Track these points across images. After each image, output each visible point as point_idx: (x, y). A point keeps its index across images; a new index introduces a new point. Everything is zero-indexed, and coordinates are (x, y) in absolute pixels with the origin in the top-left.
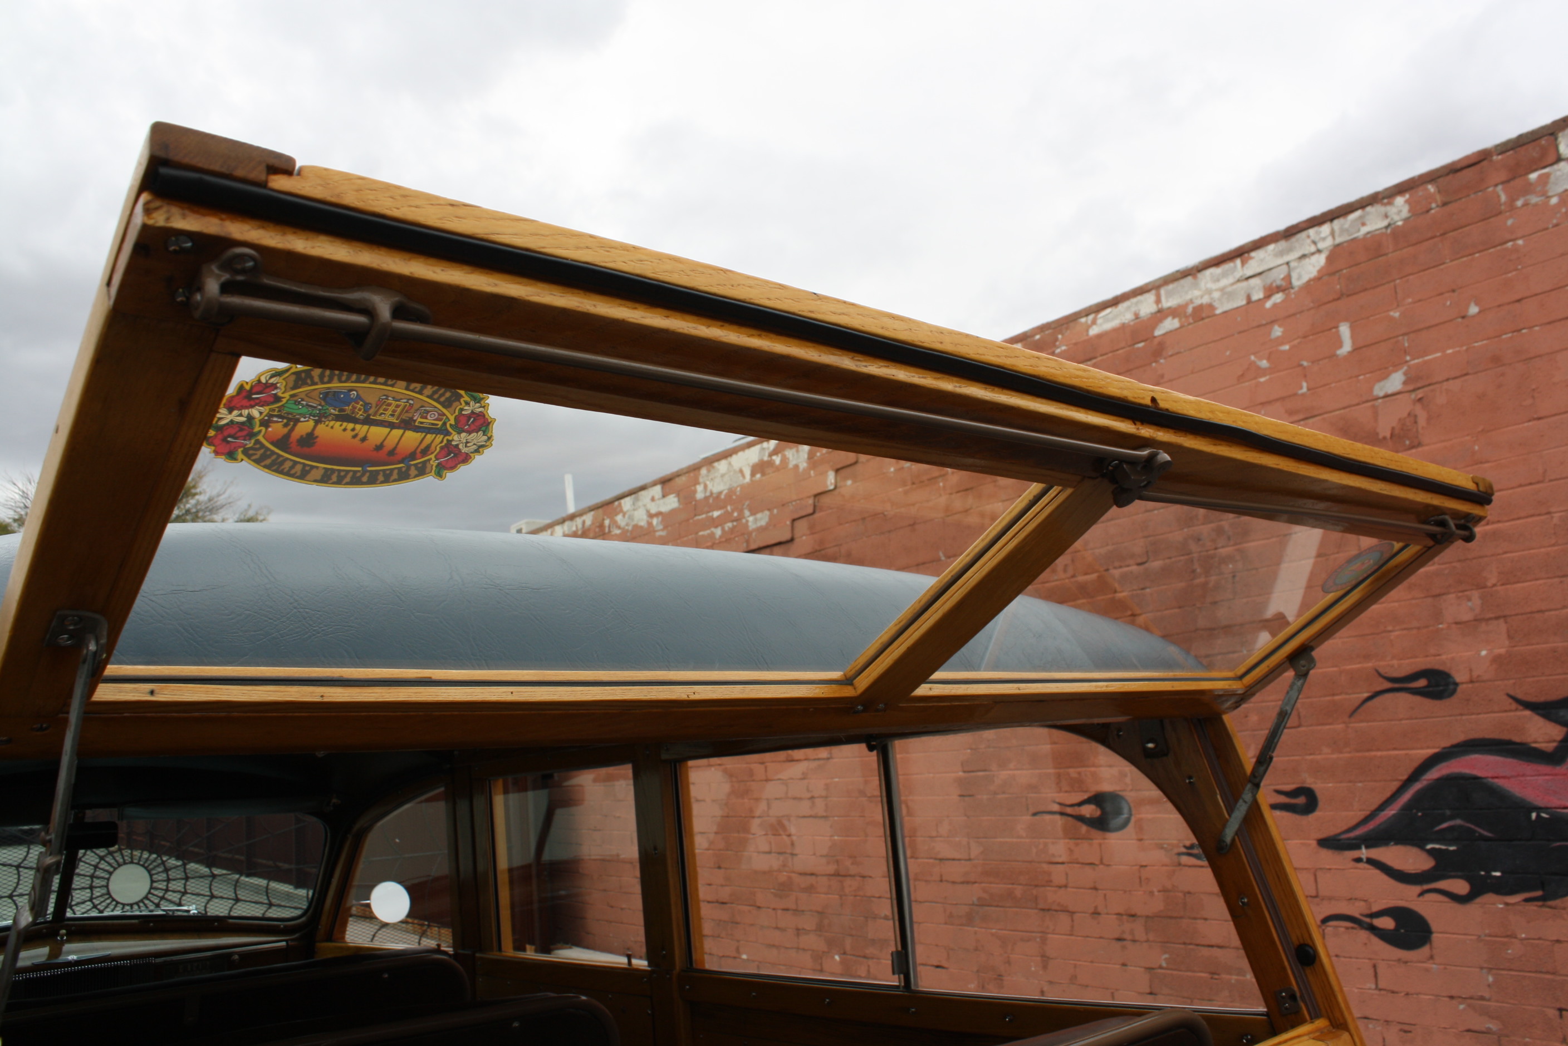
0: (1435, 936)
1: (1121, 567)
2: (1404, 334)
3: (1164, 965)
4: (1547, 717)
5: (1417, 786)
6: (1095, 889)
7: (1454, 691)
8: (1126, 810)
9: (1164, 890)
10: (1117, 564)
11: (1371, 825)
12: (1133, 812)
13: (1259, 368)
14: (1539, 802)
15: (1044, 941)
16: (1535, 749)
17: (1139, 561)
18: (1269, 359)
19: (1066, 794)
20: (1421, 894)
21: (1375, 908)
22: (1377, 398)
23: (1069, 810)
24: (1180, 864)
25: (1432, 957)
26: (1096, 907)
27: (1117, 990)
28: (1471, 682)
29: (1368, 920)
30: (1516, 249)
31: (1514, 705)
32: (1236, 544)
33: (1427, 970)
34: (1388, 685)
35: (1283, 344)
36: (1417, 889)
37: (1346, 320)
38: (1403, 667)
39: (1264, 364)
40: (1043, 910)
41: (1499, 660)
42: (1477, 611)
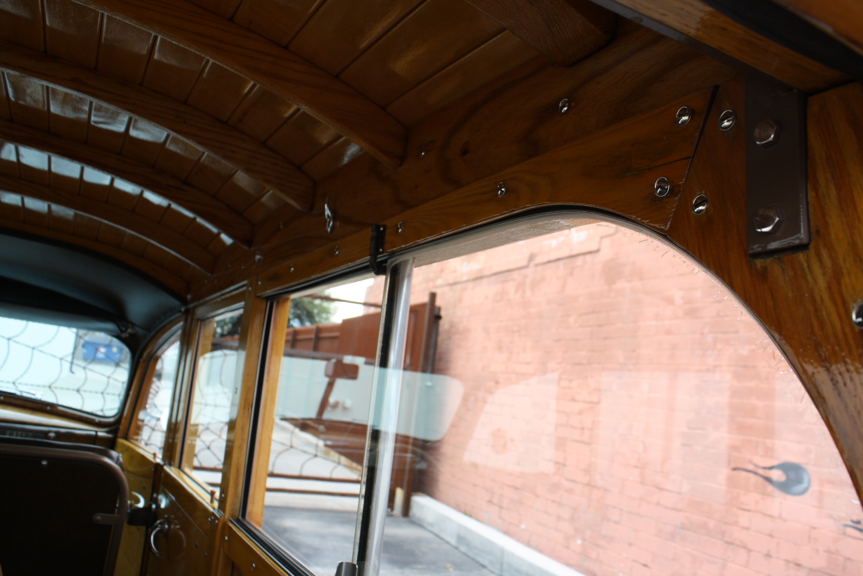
6: (771, 536)
8: (806, 481)
9: (829, 552)
12: (812, 484)
15: (724, 566)
19: (761, 458)
23: (761, 471)
24: (844, 534)
26: (769, 551)
40: (727, 543)
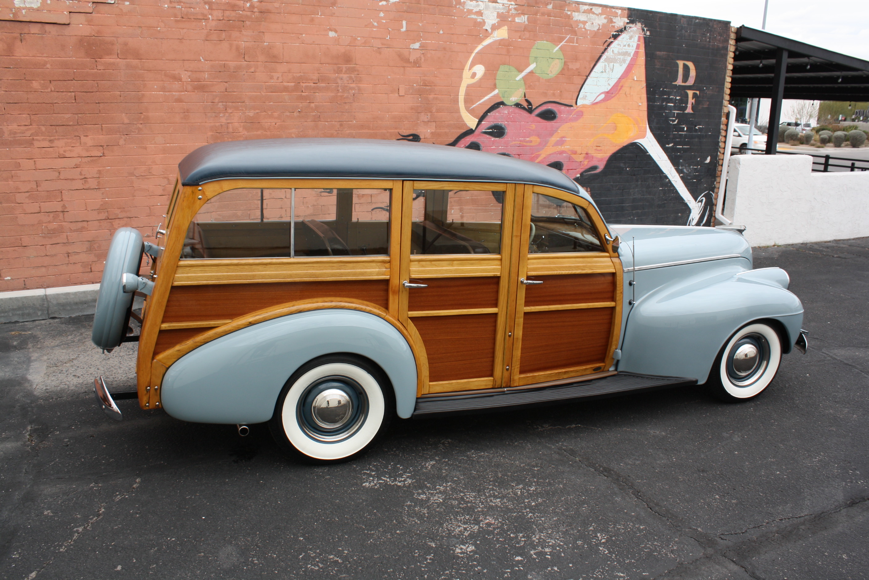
1: (306, 83)
2: (422, 32)
9: (313, 206)
10: (304, 81)
13: (373, 25)
17: (315, 82)
18: (377, 23)
22: (411, 49)
24: (321, 196)
26: (281, 215)
28: (425, 139)
30: (454, 19)
32: (356, 84)
34: (402, 137)
35: (383, 20)
37: (405, 20)
38: (406, 133)
39: (375, 24)
41: (432, 133)
42: (429, 118)
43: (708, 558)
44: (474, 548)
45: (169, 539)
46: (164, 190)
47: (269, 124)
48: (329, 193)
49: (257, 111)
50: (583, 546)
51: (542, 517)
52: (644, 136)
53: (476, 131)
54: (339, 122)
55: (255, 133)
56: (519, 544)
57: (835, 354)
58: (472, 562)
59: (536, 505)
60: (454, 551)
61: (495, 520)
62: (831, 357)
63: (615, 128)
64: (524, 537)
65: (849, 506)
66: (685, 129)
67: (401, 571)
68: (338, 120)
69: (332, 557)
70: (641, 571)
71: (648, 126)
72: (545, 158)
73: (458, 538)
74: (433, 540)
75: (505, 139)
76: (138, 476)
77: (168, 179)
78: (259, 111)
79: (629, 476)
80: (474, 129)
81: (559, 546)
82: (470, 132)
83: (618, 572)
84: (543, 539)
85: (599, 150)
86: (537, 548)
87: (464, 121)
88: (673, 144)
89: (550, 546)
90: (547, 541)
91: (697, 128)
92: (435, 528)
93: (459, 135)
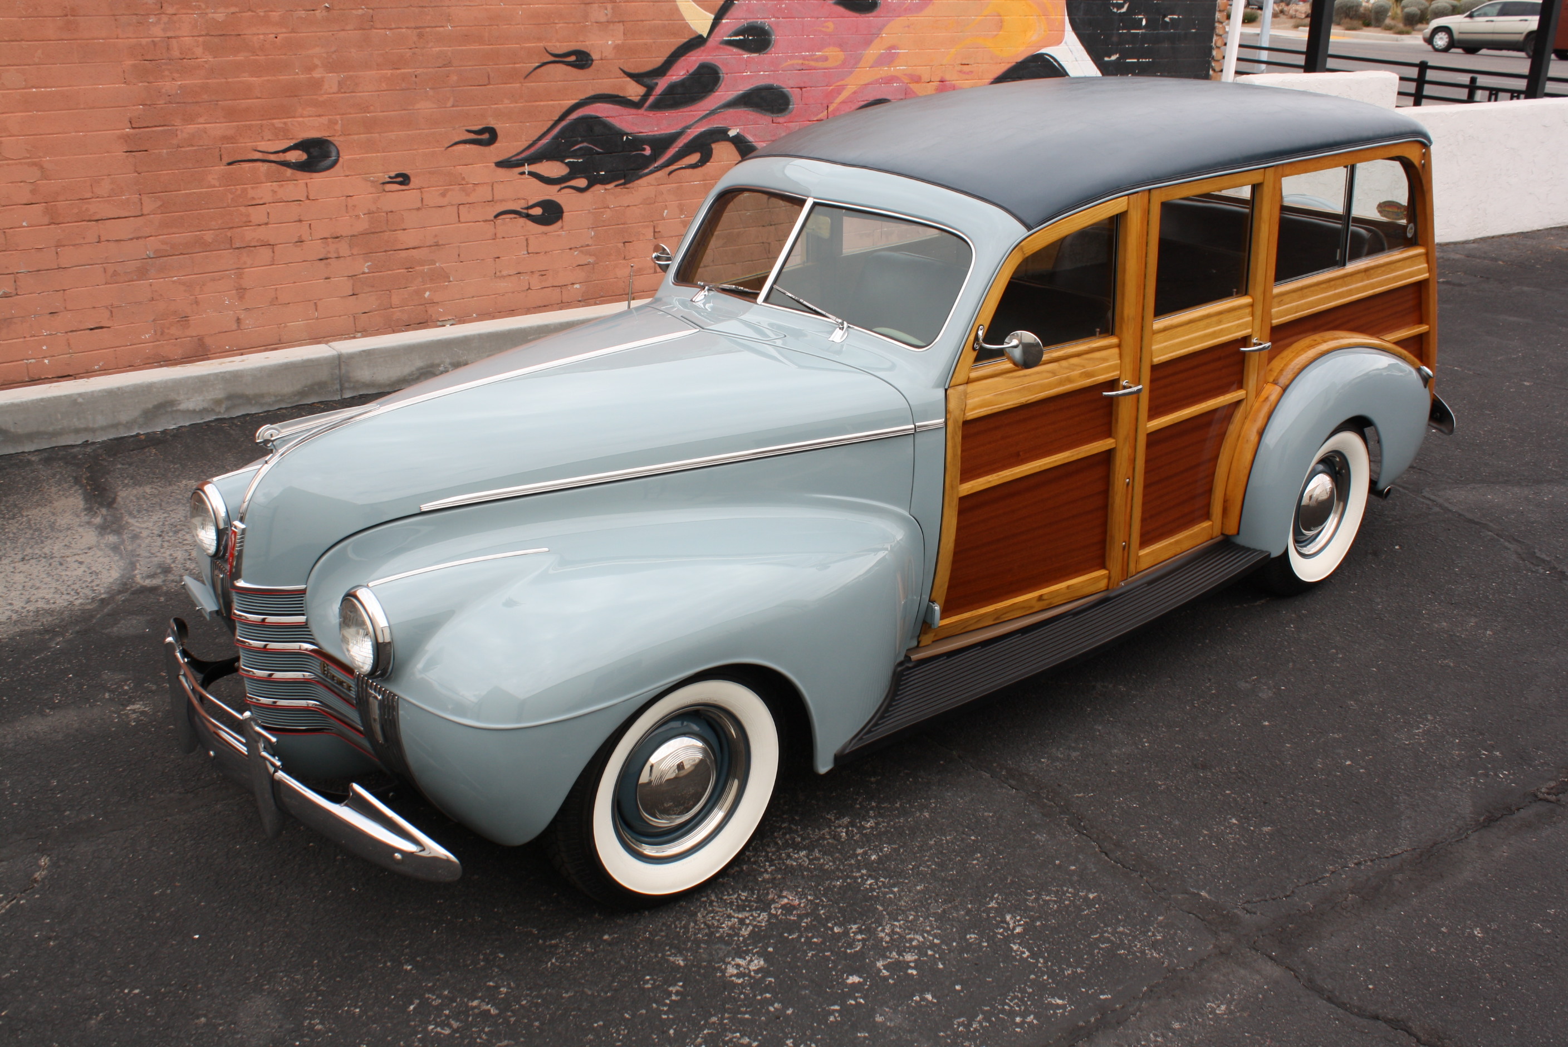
0: (565, 214)
3: (366, 270)
4: (638, 82)
5: (563, 124)
6: (300, 221)
7: (592, 64)
8: (334, 154)
9: (369, 213)
11: (532, 150)
12: (341, 154)
14: (628, 131)
15: (240, 276)
16: (630, 100)
19: (269, 142)
20: (560, 190)
21: (531, 203)
23: (272, 157)
24: (384, 190)
25: (562, 228)
26: (300, 237)
27: (320, 300)
28: (602, 59)
29: (525, 211)
31: (623, 75)
33: (559, 236)
34: (552, 59)
36: (558, 187)
38: (562, 48)
40: (239, 248)
41: (617, 47)
42: (609, 16)
43: (1224, 953)
44: (762, 963)
45: (126, 991)
46: (33, 192)
47: (261, 37)
48: (401, 183)
49: (233, 9)
50: (980, 944)
51: (894, 885)
52: (1058, 41)
53: (711, 39)
54: (416, 28)
55: (231, 58)
56: (851, 948)
57: (1447, 500)
58: (761, 994)
59: (880, 860)
60: (723, 972)
61: (800, 899)
62: (1441, 506)
63: (1000, 25)
64: (860, 931)
65: (1484, 827)
66: (1144, 23)
67: (621, 1025)
68: (413, 25)
69: (475, 1003)
70: (1096, 991)
71: (1067, 18)
72: (855, 93)
73: (728, 944)
74: (680, 951)
75: (772, 54)
76: (43, 851)
77: (42, 168)
78: (237, 10)
79: (1059, 785)
80: (705, 36)
81: (932, 946)
82: (697, 42)
83: (1053, 997)
84: (898, 933)
85: (968, 73)
86: (888, 953)
87: (684, 20)
88: (1118, 56)
89: (915, 947)
90: (908, 937)
91: (1167, 19)
92: (680, 923)
93: (673, 49)
